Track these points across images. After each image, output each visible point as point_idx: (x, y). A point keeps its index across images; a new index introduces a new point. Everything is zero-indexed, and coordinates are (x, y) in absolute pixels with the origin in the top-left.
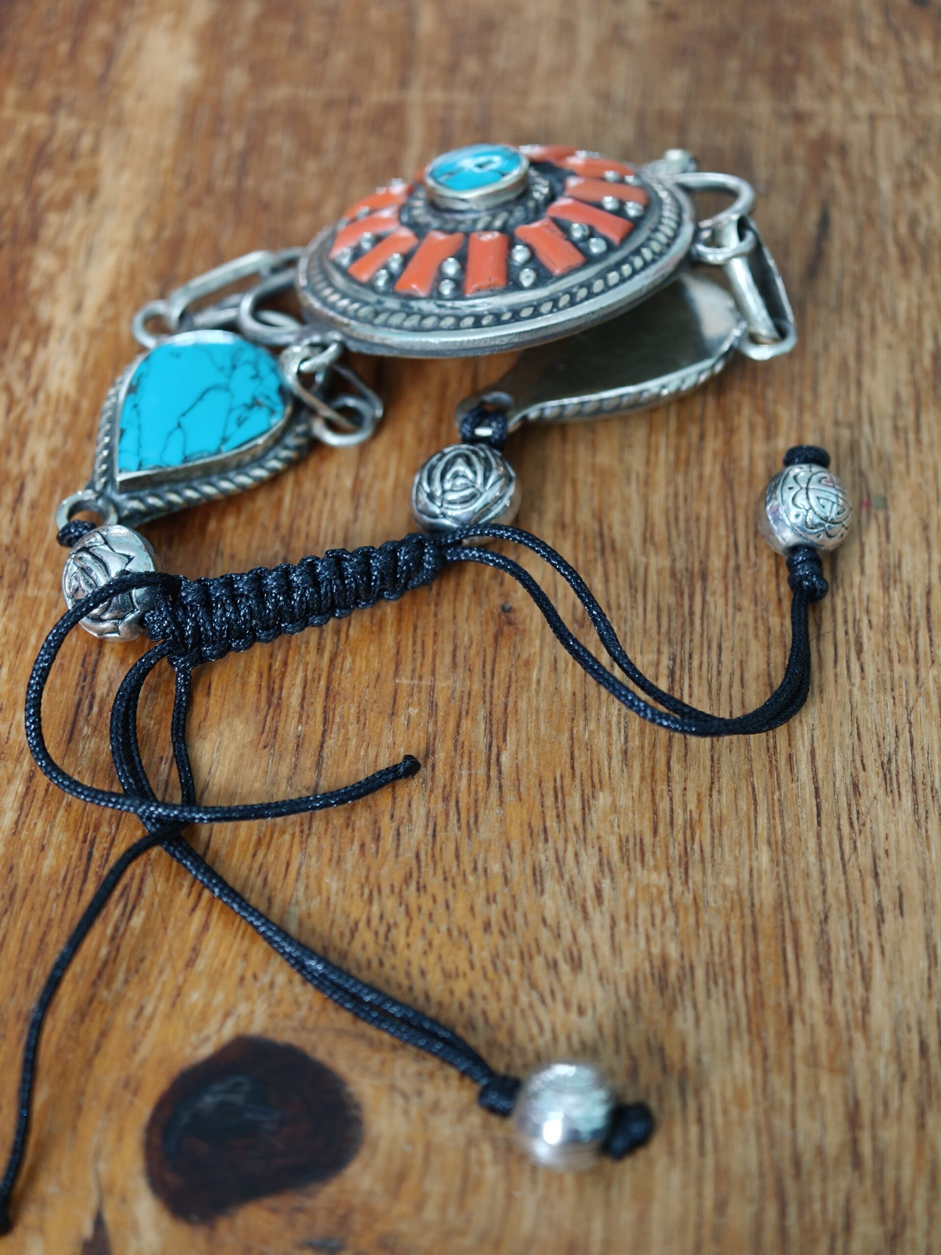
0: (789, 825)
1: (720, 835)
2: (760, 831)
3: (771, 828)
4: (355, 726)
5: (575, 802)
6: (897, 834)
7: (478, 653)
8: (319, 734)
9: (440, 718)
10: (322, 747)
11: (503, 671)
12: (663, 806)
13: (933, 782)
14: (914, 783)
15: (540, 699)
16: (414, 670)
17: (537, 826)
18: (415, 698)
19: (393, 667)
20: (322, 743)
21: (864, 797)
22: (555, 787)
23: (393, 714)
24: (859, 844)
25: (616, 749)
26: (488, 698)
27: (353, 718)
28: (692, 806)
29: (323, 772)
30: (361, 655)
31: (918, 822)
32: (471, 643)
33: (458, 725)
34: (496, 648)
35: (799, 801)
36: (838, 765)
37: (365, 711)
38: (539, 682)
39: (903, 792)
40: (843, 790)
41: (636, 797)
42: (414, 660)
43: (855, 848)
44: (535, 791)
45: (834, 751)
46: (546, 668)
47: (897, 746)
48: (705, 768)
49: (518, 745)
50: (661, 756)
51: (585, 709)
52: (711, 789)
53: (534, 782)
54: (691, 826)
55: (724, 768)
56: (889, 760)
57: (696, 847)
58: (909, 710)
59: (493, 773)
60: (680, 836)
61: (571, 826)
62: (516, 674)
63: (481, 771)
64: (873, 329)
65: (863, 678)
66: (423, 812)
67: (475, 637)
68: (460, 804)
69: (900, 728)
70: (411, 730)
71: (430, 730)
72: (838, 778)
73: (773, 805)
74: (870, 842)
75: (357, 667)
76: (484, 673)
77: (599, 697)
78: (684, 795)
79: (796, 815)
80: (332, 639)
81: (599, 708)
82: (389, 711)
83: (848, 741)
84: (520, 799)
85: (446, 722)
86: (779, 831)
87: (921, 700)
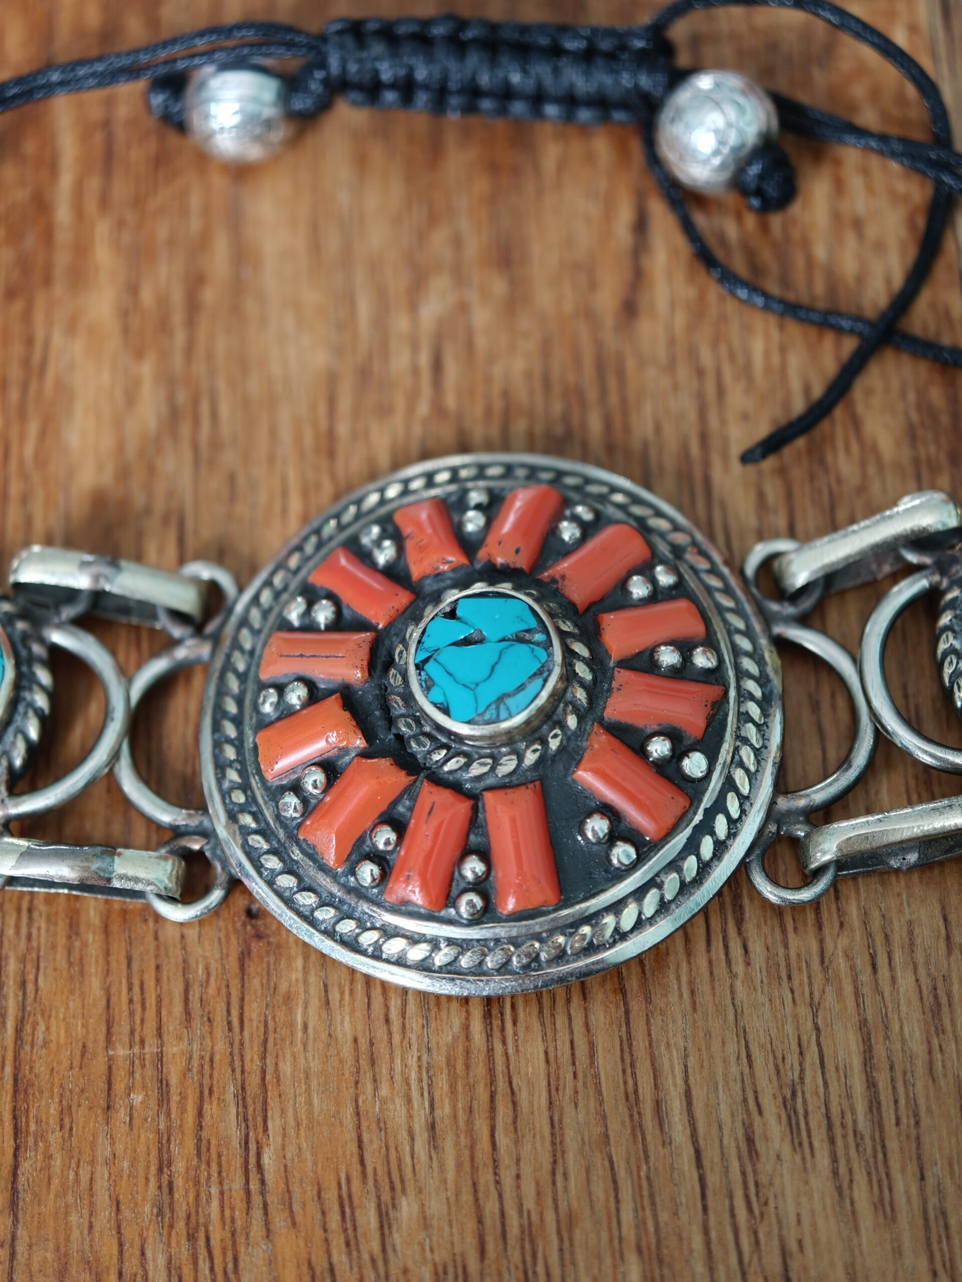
0: (664, 1216)
1: (572, 1245)
2: (625, 1231)
3: (640, 1225)
4: (58, 1134)
5: (368, 1219)
6: (813, 1212)
7: (219, 989)
8: (10, 1151)
9: (174, 1106)
10: (15, 1175)
11: (255, 1016)
12: (491, 1207)
13: (855, 1122)
14: (830, 1127)
15: (310, 1055)
16: (132, 1032)
17: (320, 1264)
18: (138, 1076)
19: (104, 1029)
20: (16, 1167)
21: (763, 1159)
22: (340, 1197)
23: (109, 1108)
24: (761, 1236)
25: (419, 1124)
26: (237, 1064)
27: (53, 1122)
28: (529, 1203)
29: (20, 1215)
30: (57, 1018)
31: (839, 1189)
32: (208, 975)
33: (200, 1114)
34: (243, 979)
35: (675, 1175)
36: (724, 1112)
37: (70, 1107)
38: (305, 1027)
39: (816, 1144)
40: (733, 1152)
41: (452, 1199)
42: (132, 1014)
43: (757, 1242)
44: (313, 1209)
45: (717, 1088)
46: (315, 1003)
47: (802, 1071)
48: (542, 1138)
49: (284, 1135)
50: (481, 1126)
51: (373, 1063)
52: (553, 1173)
53: (311, 1192)
54: (529, 1234)
55: (570, 1135)
56: (794, 1094)
57: (540, 1269)
58: (815, 1008)
59: (254, 1186)
60: (516, 1255)
61: (366, 1257)
62: (274, 1018)
63: (236, 1184)
64: (721, 391)
65: (748, 964)
66: (161, 1261)
67: (214, 965)
68: (212, 1242)
69: (804, 1038)
70: (135, 1130)
71: (162, 1127)
72: (726, 1132)
73: (640, 1187)
74: (776, 1231)
75: (53, 1037)
76: (229, 1023)
77: (390, 1042)
78: (518, 1187)
79: (673, 1200)
80: (16, 995)
81: (392, 1059)
82: (103, 1103)
83: (734, 1069)
84: (294, 1224)
85: (183, 1111)
86: (651, 1229)
87: (828, 989)
